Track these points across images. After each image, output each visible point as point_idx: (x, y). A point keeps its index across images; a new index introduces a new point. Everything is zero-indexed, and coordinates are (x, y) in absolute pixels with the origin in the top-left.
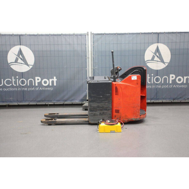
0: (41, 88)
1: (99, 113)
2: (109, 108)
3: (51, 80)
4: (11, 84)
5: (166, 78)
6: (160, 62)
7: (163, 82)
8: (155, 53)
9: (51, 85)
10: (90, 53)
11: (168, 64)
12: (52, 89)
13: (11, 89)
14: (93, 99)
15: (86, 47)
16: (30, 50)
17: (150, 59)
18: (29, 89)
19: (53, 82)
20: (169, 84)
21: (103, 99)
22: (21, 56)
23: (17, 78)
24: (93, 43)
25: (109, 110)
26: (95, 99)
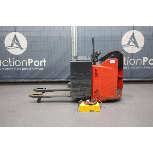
0: (33, 69)
1: (80, 90)
2: (89, 85)
3: (41, 62)
4: (8, 65)
5: (140, 60)
6: (134, 46)
7: (137, 64)
8: (131, 39)
9: (41, 65)
10: (74, 38)
11: (142, 48)
12: (42, 69)
13: (8, 69)
14: (74, 77)
15: (71, 34)
16: (23, 36)
17: (127, 44)
18: (23, 69)
19: (43, 63)
20: (142, 66)
21: (84, 77)
22: (15, 41)
23: (13, 60)
24: (77, 30)
25: (89, 86)
26: (77, 77)
